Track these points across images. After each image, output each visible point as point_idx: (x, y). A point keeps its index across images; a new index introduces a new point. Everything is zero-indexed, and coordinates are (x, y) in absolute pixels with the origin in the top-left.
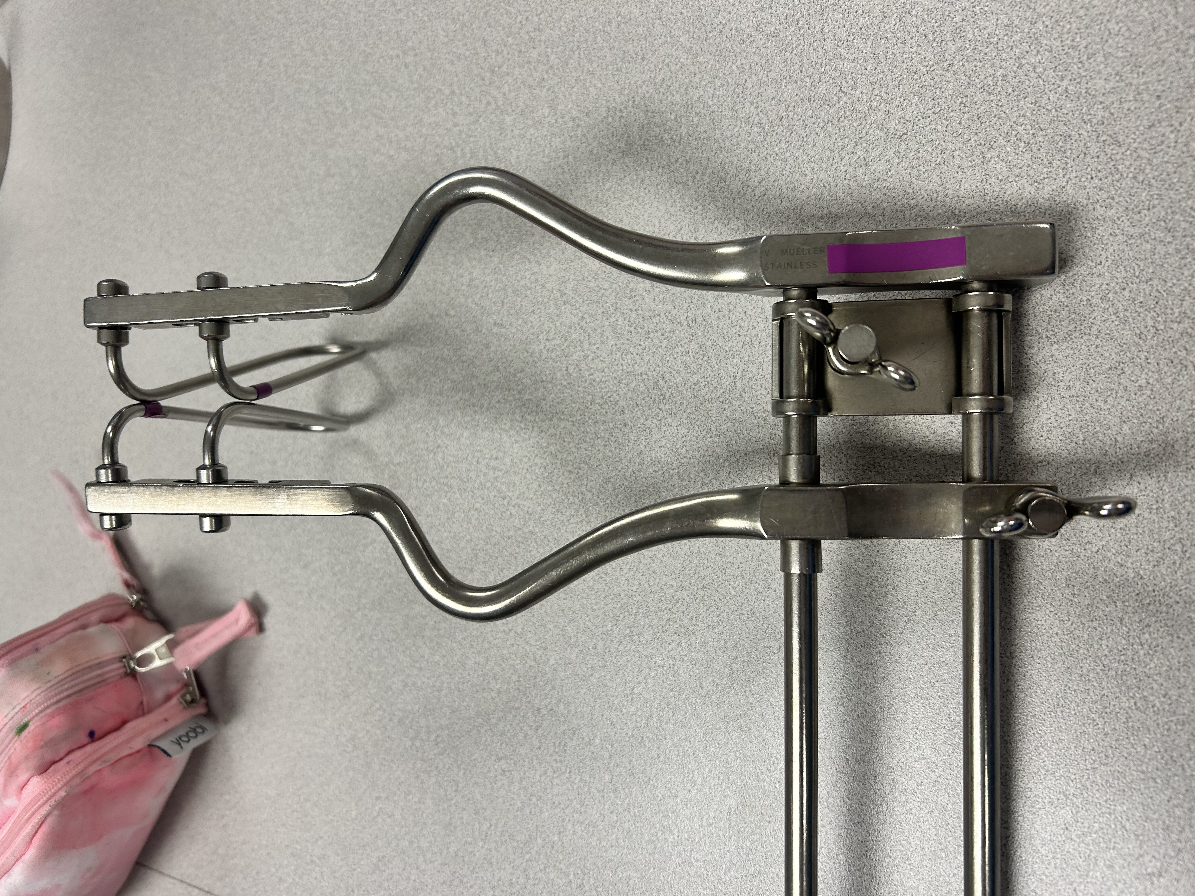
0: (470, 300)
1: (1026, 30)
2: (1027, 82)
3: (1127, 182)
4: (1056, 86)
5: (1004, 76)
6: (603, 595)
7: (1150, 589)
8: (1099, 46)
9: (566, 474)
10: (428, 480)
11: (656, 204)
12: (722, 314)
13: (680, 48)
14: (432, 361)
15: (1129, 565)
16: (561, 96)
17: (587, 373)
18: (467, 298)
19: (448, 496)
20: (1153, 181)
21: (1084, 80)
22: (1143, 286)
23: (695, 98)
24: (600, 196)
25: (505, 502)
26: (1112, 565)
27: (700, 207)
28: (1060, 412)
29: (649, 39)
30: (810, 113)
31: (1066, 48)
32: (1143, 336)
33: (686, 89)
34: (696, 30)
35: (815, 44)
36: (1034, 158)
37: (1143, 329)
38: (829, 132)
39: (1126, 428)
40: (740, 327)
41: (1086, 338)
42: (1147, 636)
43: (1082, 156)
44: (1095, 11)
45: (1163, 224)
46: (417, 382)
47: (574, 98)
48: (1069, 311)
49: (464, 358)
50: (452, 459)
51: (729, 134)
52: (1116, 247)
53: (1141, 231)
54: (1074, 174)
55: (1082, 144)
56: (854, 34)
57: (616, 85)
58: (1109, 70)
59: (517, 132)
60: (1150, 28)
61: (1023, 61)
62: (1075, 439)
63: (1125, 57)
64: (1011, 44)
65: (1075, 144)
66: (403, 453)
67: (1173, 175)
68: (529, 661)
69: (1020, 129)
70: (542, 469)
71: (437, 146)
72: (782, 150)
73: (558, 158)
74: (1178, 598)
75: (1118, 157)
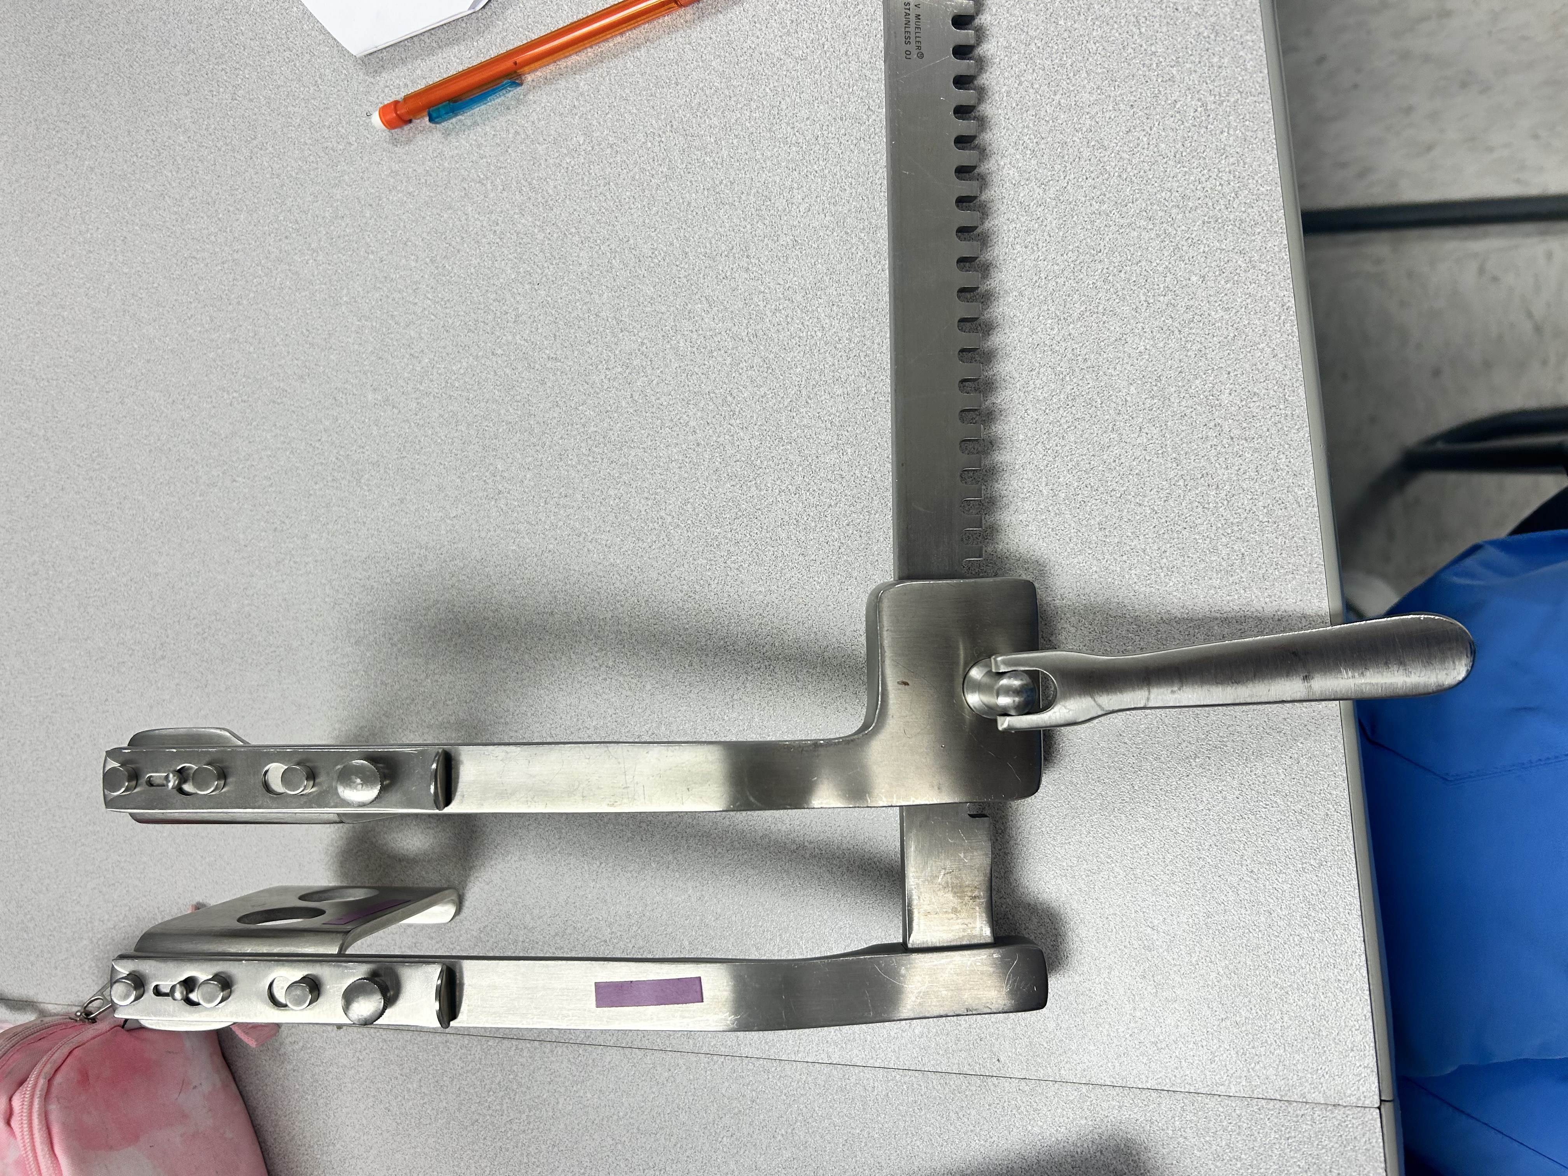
0: (518, 337)
1: (1023, 52)
2: (1027, 97)
3: (1114, 180)
4: (1050, 100)
5: (1008, 92)
6: (694, 613)
7: (1164, 520)
8: (1082, 64)
9: (642, 501)
10: (492, 529)
11: (704, 225)
12: (780, 327)
13: (713, 72)
14: (483, 404)
15: (1146, 503)
16: (595, 122)
17: (653, 398)
18: (514, 335)
19: (516, 543)
20: (1134, 178)
21: (1072, 94)
22: (1134, 267)
23: (733, 121)
24: (647, 221)
25: (581, 539)
26: (1132, 506)
27: (749, 226)
28: (1080, 382)
29: (680, 64)
30: (843, 131)
31: (1056, 66)
32: (1138, 310)
33: (723, 112)
34: (727, 55)
35: (842, 66)
36: (1040, 163)
37: (1138, 304)
38: (862, 148)
39: (1132, 388)
40: (800, 337)
41: (1095, 316)
42: (1165, 560)
43: (1077, 159)
44: (1076, 33)
45: (1145, 214)
46: (468, 428)
47: (609, 124)
48: (1080, 294)
49: (518, 398)
50: (516, 503)
51: (769, 154)
52: (1111, 236)
53: (1128, 221)
54: (1072, 176)
55: (1076, 150)
56: (875, 56)
57: (651, 111)
58: (1092, 84)
59: (551, 161)
60: (1121, 46)
61: (1023, 79)
62: (1094, 404)
63: (1103, 73)
64: (1011, 64)
65: (1071, 150)
66: (460, 505)
67: (1149, 173)
68: (624, 692)
69: (1026, 138)
70: (617, 501)
71: (464, 179)
72: (820, 168)
73: (599, 185)
74: (1185, 525)
75: (1106, 159)
